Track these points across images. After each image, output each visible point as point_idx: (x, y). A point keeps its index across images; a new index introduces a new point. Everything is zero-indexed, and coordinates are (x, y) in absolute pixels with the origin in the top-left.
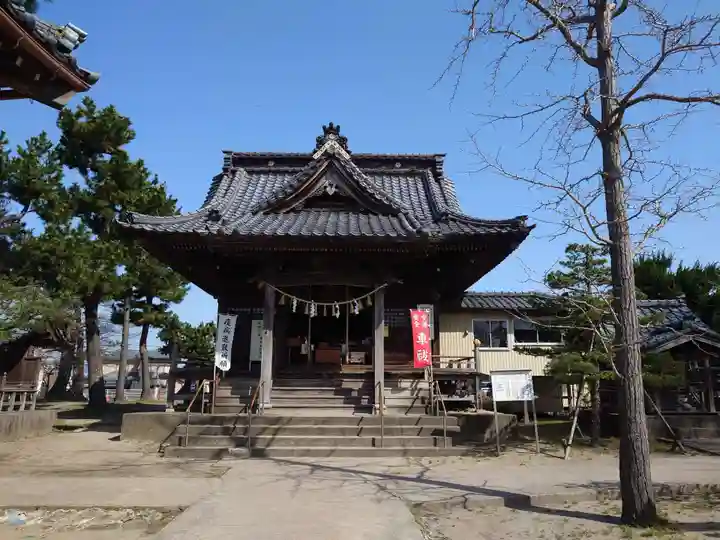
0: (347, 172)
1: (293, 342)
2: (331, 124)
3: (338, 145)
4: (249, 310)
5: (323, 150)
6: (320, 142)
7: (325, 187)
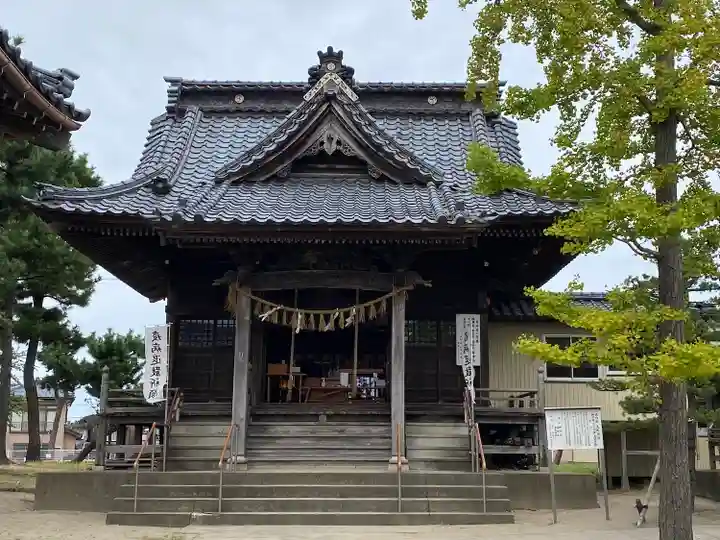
0: (354, 122)
1: (275, 369)
2: (330, 49)
3: (340, 80)
4: (212, 322)
5: (318, 87)
6: (315, 75)
7: (322, 143)
